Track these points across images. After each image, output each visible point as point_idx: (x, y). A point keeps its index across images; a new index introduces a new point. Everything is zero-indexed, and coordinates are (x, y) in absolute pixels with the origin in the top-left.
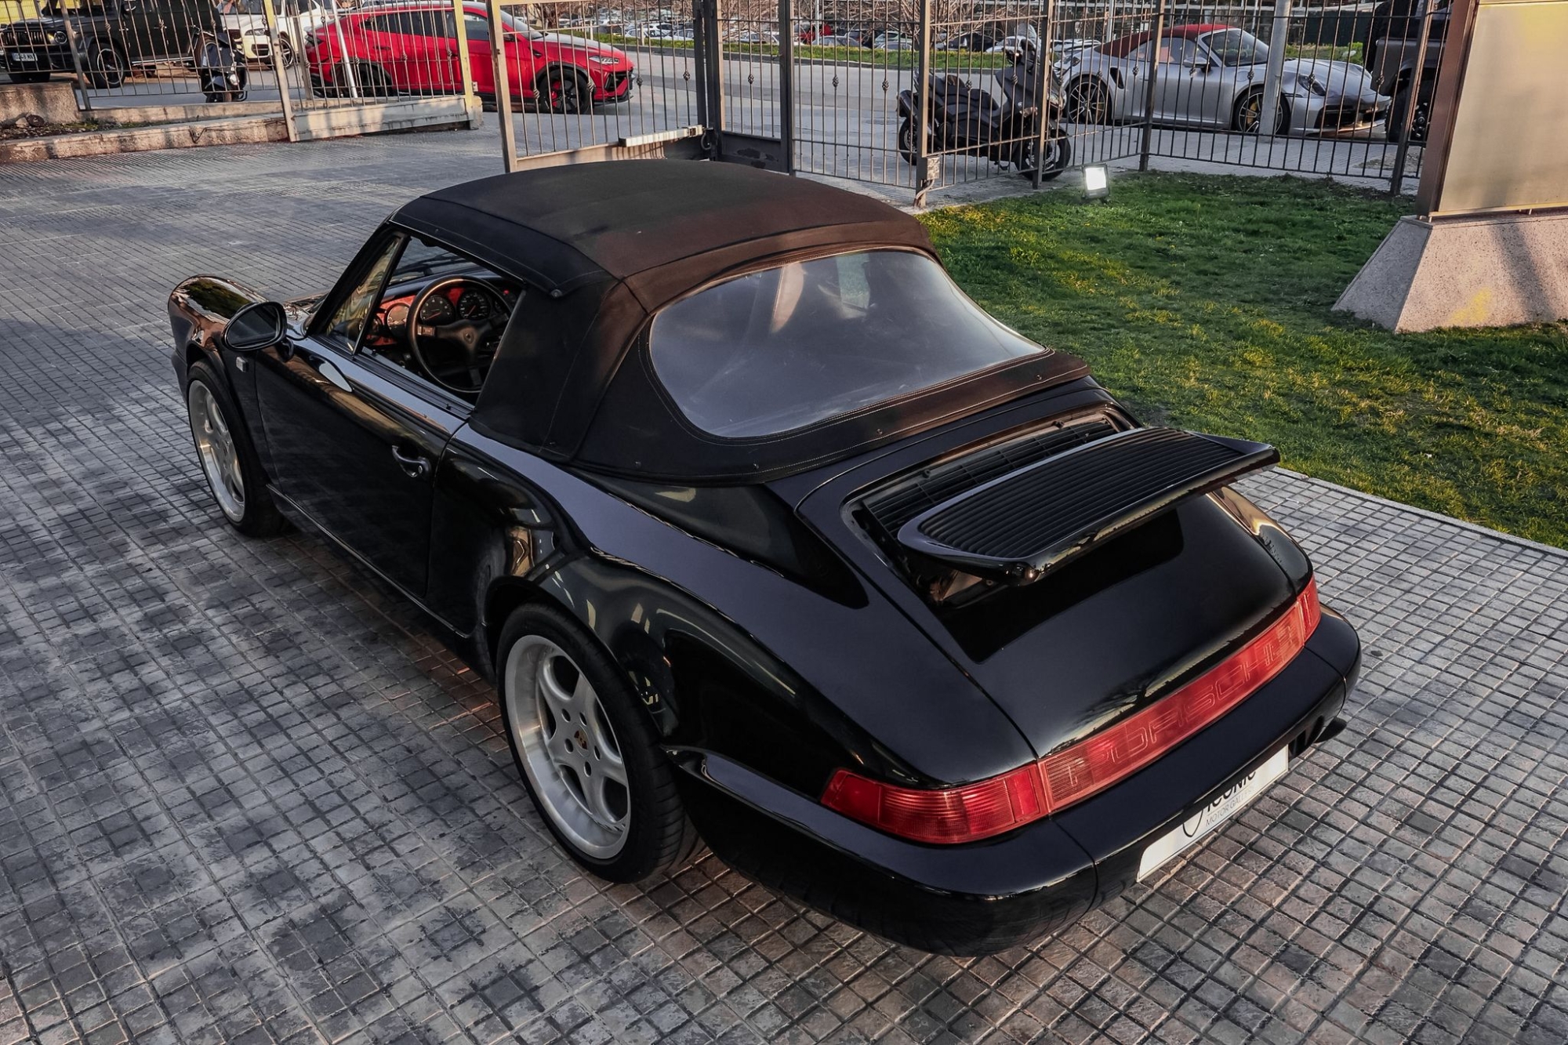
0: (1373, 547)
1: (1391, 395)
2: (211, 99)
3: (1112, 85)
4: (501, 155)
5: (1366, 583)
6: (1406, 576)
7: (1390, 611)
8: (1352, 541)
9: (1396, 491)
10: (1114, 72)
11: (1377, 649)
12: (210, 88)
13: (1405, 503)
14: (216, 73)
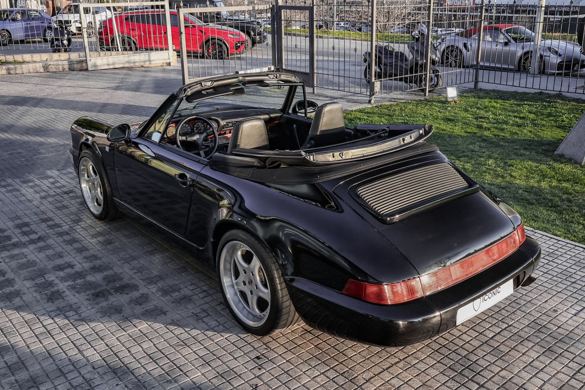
0: (560, 262)
1: (577, 193)
2: (55, 51)
3: (464, 51)
4: (181, 77)
5: (555, 278)
6: (574, 276)
7: (564, 291)
8: (551, 259)
9: (575, 237)
10: (465, 45)
11: (556, 309)
12: (54, 47)
13: (579, 242)
14: (57, 40)
